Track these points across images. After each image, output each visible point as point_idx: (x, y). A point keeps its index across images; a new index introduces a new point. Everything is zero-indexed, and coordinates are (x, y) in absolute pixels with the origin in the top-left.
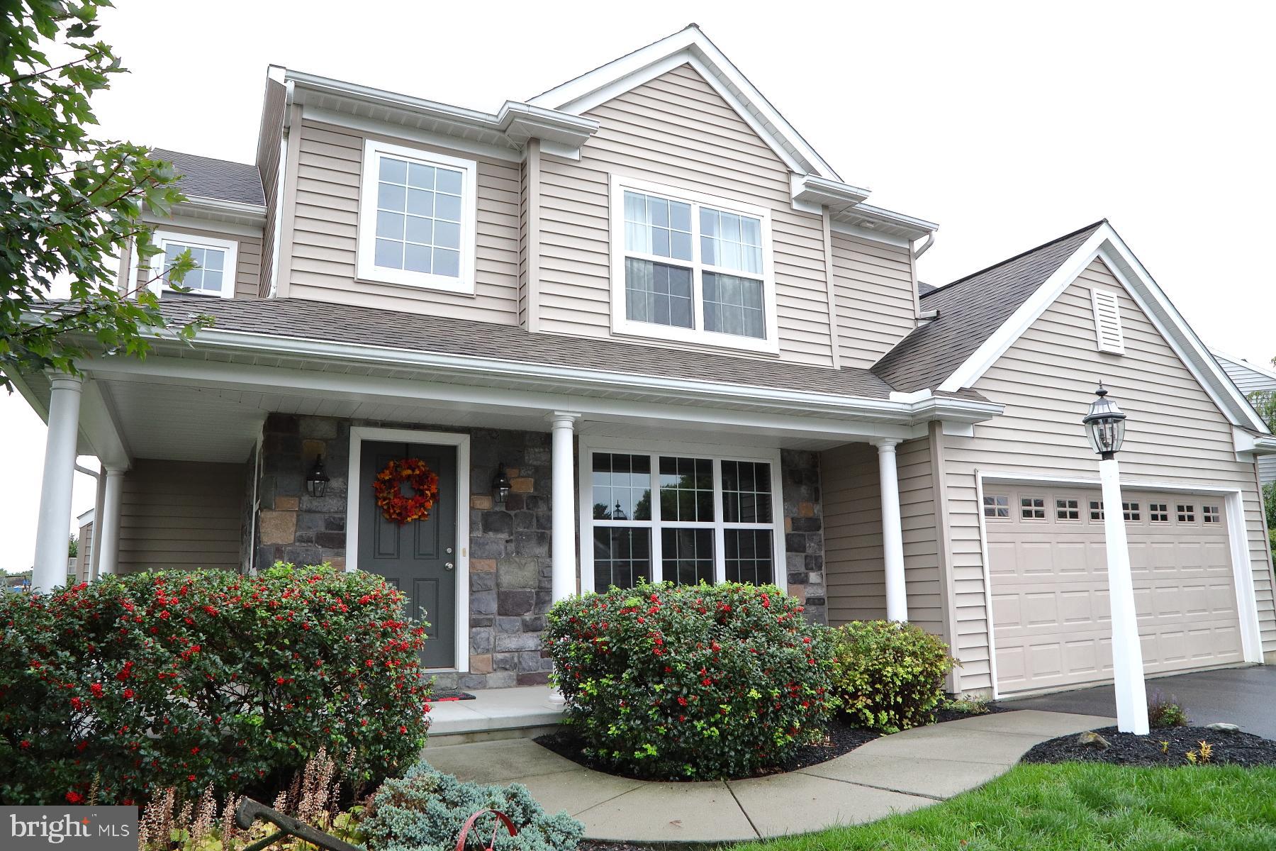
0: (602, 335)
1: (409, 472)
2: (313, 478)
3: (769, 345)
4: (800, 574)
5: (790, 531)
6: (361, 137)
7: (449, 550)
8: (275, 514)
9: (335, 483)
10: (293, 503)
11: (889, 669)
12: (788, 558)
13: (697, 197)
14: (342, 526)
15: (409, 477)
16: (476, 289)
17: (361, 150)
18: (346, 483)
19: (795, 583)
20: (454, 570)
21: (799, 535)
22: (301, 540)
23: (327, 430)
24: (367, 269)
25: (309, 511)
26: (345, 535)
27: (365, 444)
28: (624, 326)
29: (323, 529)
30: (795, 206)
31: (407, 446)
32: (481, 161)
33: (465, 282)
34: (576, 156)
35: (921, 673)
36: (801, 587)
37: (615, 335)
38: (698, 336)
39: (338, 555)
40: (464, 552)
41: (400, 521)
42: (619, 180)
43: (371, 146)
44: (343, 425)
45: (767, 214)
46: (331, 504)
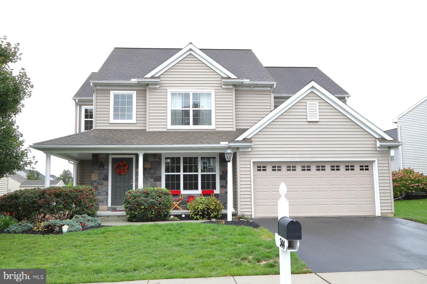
0: (165, 130)
1: (122, 164)
2: (100, 167)
3: (212, 127)
4: (224, 185)
5: (221, 174)
6: (109, 90)
7: (131, 181)
8: (94, 174)
9: (106, 167)
10: (97, 172)
12: (220, 181)
13: (191, 91)
14: (107, 176)
15: (122, 165)
16: (136, 122)
17: (109, 93)
18: (108, 167)
19: (222, 188)
20: (132, 184)
21: (224, 175)
22: (99, 179)
23: (104, 156)
24: (112, 120)
25: (101, 173)
26: (108, 178)
27: (113, 159)
28: (170, 127)
29: (104, 177)
30: (223, 87)
31: (122, 158)
32: (137, 91)
33: (134, 121)
34: (158, 86)
36: (224, 189)
37: (168, 129)
38: (191, 127)
39: (107, 182)
40: (134, 181)
41: (120, 174)
42: (170, 90)
43: (112, 92)
44: (107, 155)
45: (214, 91)
46: (105, 172)
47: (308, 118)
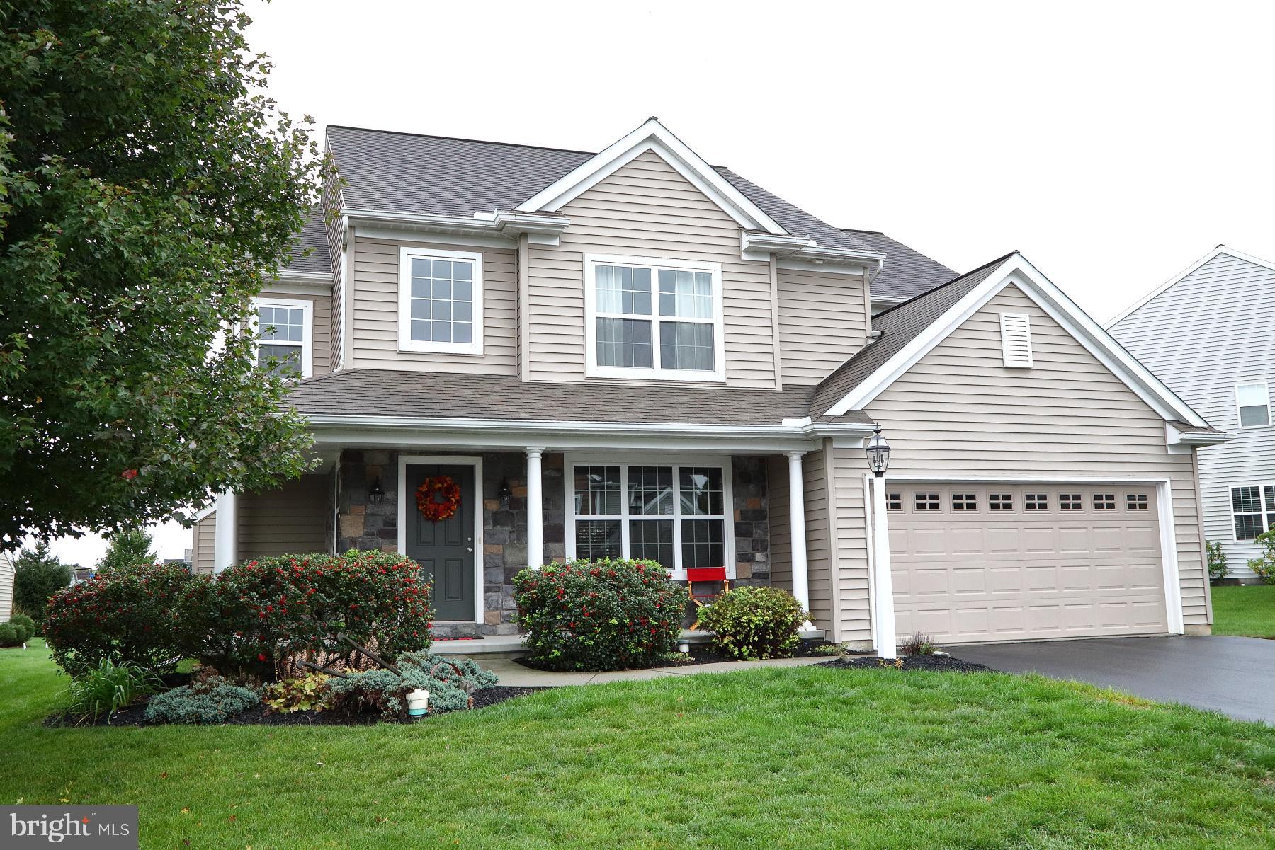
0: (578, 379)
1: (440, 485)
2: (373, 492)
3: (719, 375)
4: (747, 554)
5: (739, 520)
6: (397, 245)
7: (469, 539)
8: (350, 517)
9: (389, 495)
10: (361, 510)
11: (745, 617)
12: (736, 542)
13: (655, 263)
14: (394, 524)
15: (440, 488)
16: (484, 350)
17: (398, 255)
18: (397, 495)
19: (742, 561)
20: (473, 552)
21: (747, 524)
22: (367, 534)
23: (383, 459)
24: (406, 343)
25: (373, 515)
26: (396, 530)
27: (409, 467)
28: (595, 371)
29: (382, 527)
30: (745, 257)
31: (439, 467)
32: (486, 252)
33: (476, 346)
34: (556, 242)
35: (772, 621)
36: (747, 564)
37: (588, 379)
38: (656, 373)
39: (393, 543)
40: (480, 540)
41: (434, 519)
42: (593, 258)
43: (404, 251)
44: (393, 454)
45: (718, 267)
46: (387, 509)
47: (1006, 358)
